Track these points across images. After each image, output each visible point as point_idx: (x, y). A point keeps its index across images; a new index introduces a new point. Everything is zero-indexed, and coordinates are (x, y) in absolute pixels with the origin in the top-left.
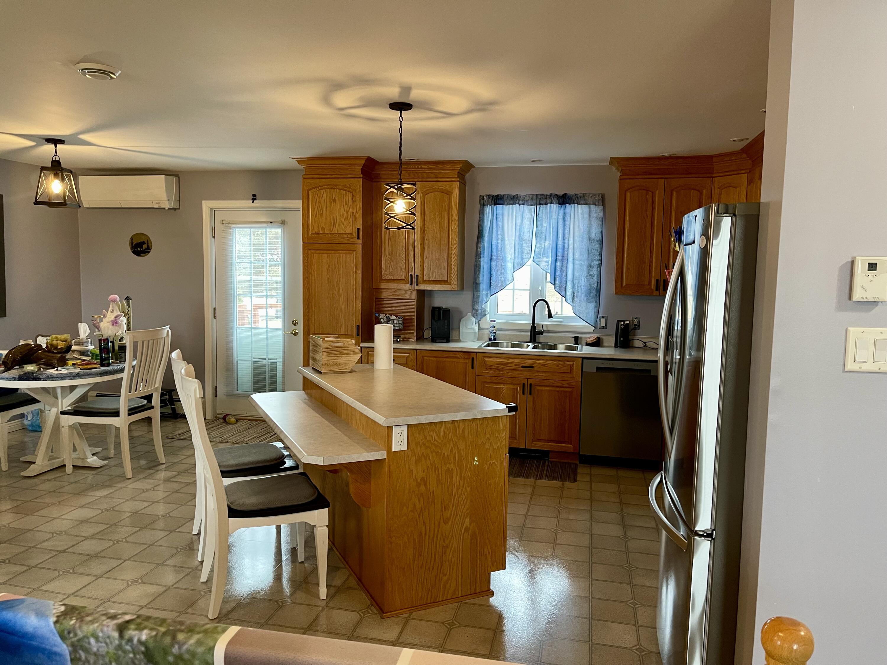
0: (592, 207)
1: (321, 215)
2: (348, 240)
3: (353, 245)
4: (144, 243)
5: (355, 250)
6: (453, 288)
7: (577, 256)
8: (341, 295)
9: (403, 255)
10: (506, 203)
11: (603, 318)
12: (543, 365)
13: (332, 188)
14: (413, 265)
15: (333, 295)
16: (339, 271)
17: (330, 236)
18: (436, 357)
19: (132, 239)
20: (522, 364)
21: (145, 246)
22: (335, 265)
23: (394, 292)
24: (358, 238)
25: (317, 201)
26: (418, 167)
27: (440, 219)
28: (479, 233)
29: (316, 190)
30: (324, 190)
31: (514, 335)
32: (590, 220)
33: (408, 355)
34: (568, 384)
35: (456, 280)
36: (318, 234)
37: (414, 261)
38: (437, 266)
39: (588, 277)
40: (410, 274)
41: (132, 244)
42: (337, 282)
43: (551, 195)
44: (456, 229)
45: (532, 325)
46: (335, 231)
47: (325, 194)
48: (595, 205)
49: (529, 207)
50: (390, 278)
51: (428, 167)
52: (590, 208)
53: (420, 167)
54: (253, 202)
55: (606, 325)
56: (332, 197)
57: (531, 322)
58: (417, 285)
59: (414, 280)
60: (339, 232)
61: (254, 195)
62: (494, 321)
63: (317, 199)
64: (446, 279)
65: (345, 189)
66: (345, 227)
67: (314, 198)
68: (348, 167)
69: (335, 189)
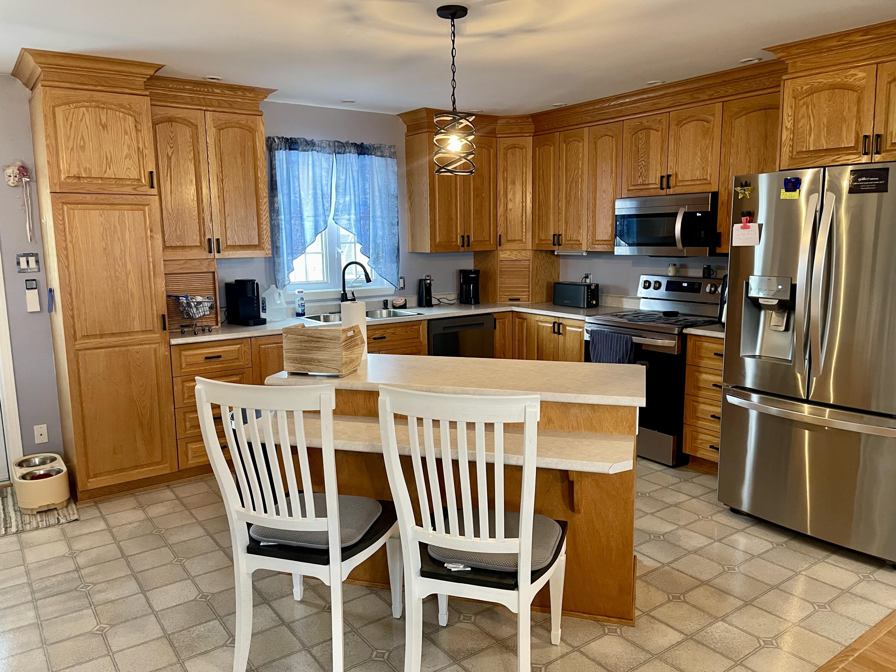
0: (389, 159)
1: (83, 148)
2: (135, 189)
3: (144, 197)
5: (148, 205)
6: (266, 254)
7: (378, 213)
8: (130, 272)
9: (194, 211)
10: (300, 149)
13: (98, 107)
14: (211, 225)
15: (115, 273)
16: (123, 235)
17: (100, 182)
20: (374, 335)
22: (115, 226)
23: (184, 264)
24: (152, 187)
25: (73, 126)
26: (208, 90)
27: (243, 165)
29: (67, 107)
30: (85, 109)
31: (321, 306)
32: (387, 174)
33: (239, 346)
35: (270, 243)
36: (79, 178)
37: (212, 220)
38: (243, 226)
39: (390, 236)
40: (207, 237)
42: (121, 253)
43: (347, 143)
44: (264, 177)
45: (342, 292)
46: (110, 174)
47: (87, 115)
48: (391, 158)
49: (326, 155)
50: (178, 244)
52: (386, 161)
53: (211, 90)
55: (404, 286)
56: (101, 120)
57: (342, 289)
58: (219, 252)
59: (214, 246)
60: (117, 177)
62: (302, 292)
63: (71, 123)
64: (257, 243)
65: (123, 110)
66: (127, 169)
67: (67, 119)
68: (124, 77)
69: (103, 108)
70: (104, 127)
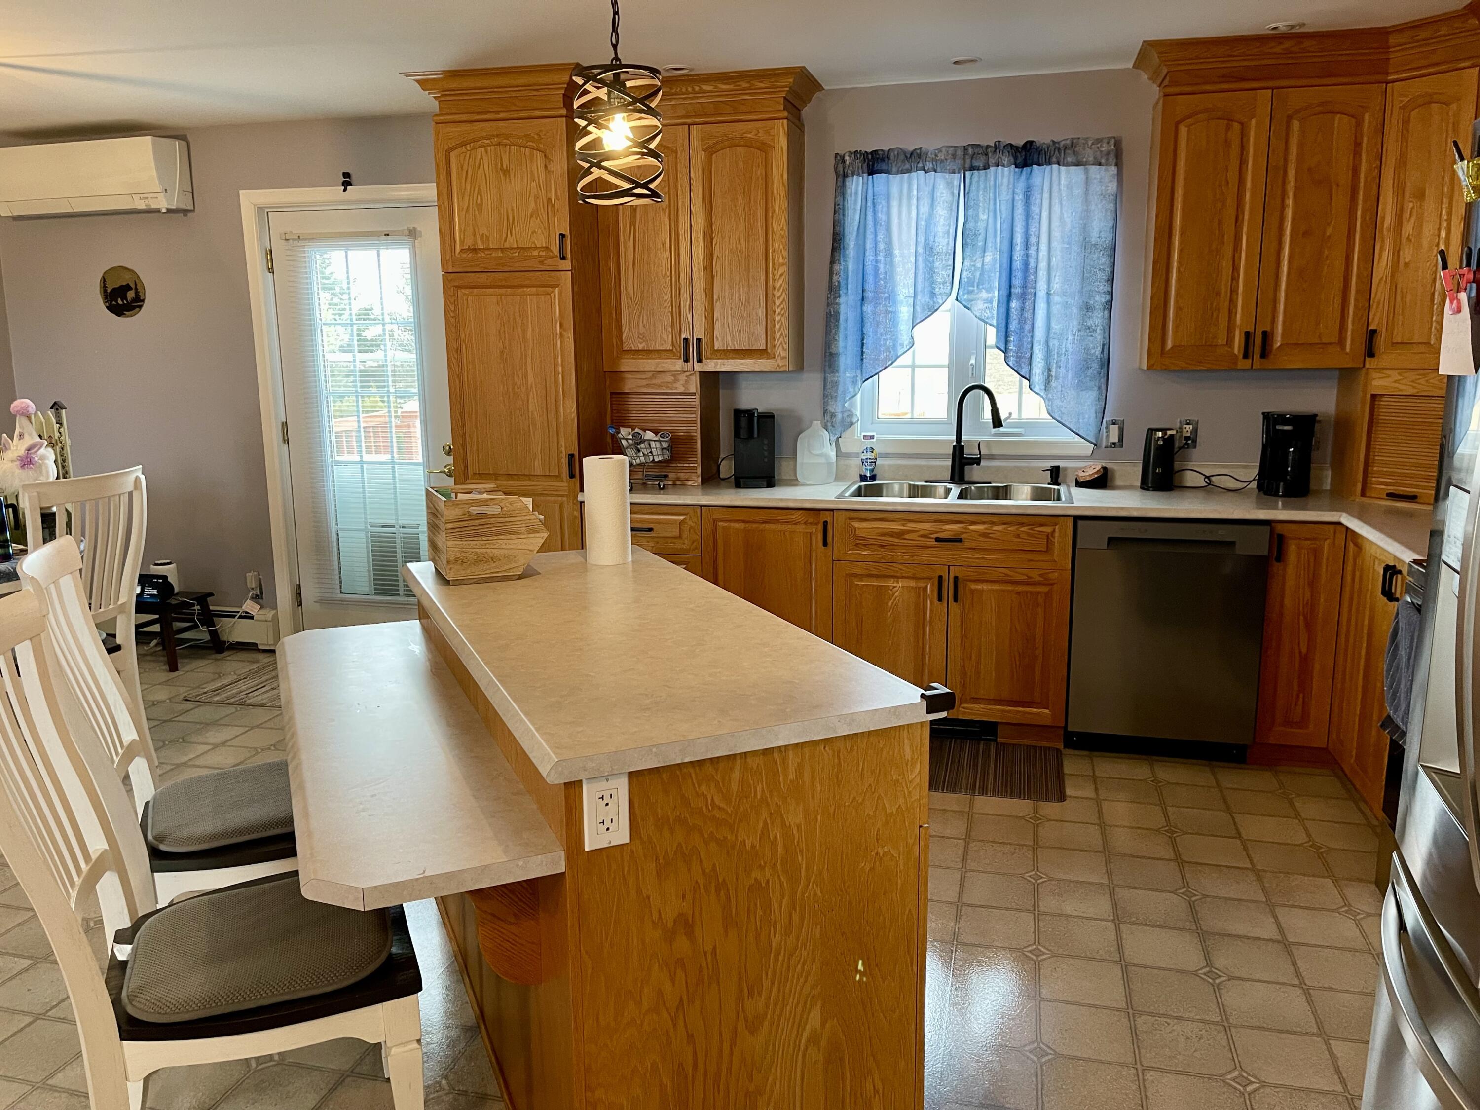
0: (1093, 169)
1: (480, 207)
2: (541, 263)
3: (553, 274)
4: (128, 288)
5: (558, 286)
6: (778, 366)
7: (1056, 286)
8: (531, 387)
9: (666, 294)
10: (894, 169)
11: (1114, 424)
12: (985, 535)
13: (499, 144)
14: (690, 316)
15: (513, 389)
16: (524, 331)
17: (500, 254)
18: (744, 522)
19: (104, 280)
20: (937, 532)
21: (131, 295)
22: (514, 319)
23: (651, 378)
24: (563, 258)
25: (469, 176)
26: (693, 89)
27: (747, 209)
28: (834, 240)
29: (464, 150)
30: (483, 149)
31: (916, 466)
32: (1087, 200)
33: (682, 518)
34: (1041, 575)
35: (786, 347)
36: (475, 250)
37: (691, 308)
38: (742, 317)
39: (1082, 333)
40: (683, 337)
41: (105, 291)
42: (521, 358)
43: (997, 146)
44: (782, 229)
45: (955, 444)
46: (511, 242)
47: (485, 158)
48: (1100, 164)
49: (947, 175)
50: (641, 347)
51: (716, 87)
52: (1087, 172)
53: (697, 89)
54: (345, 190)
55: (1121, 439)
56: (502, 165)
57: (954, 437)
58: (699, 361)
59: (693, 350)
60: (520, 246)
61: (346, 175)
62: (872, 437)
63: (467, 172)
64: (763, 347)
65: (531, 143)
66: (533, 233)
67: (462, 167)
68: (535, 93)
69: (506, 145)
70: (506, 172)
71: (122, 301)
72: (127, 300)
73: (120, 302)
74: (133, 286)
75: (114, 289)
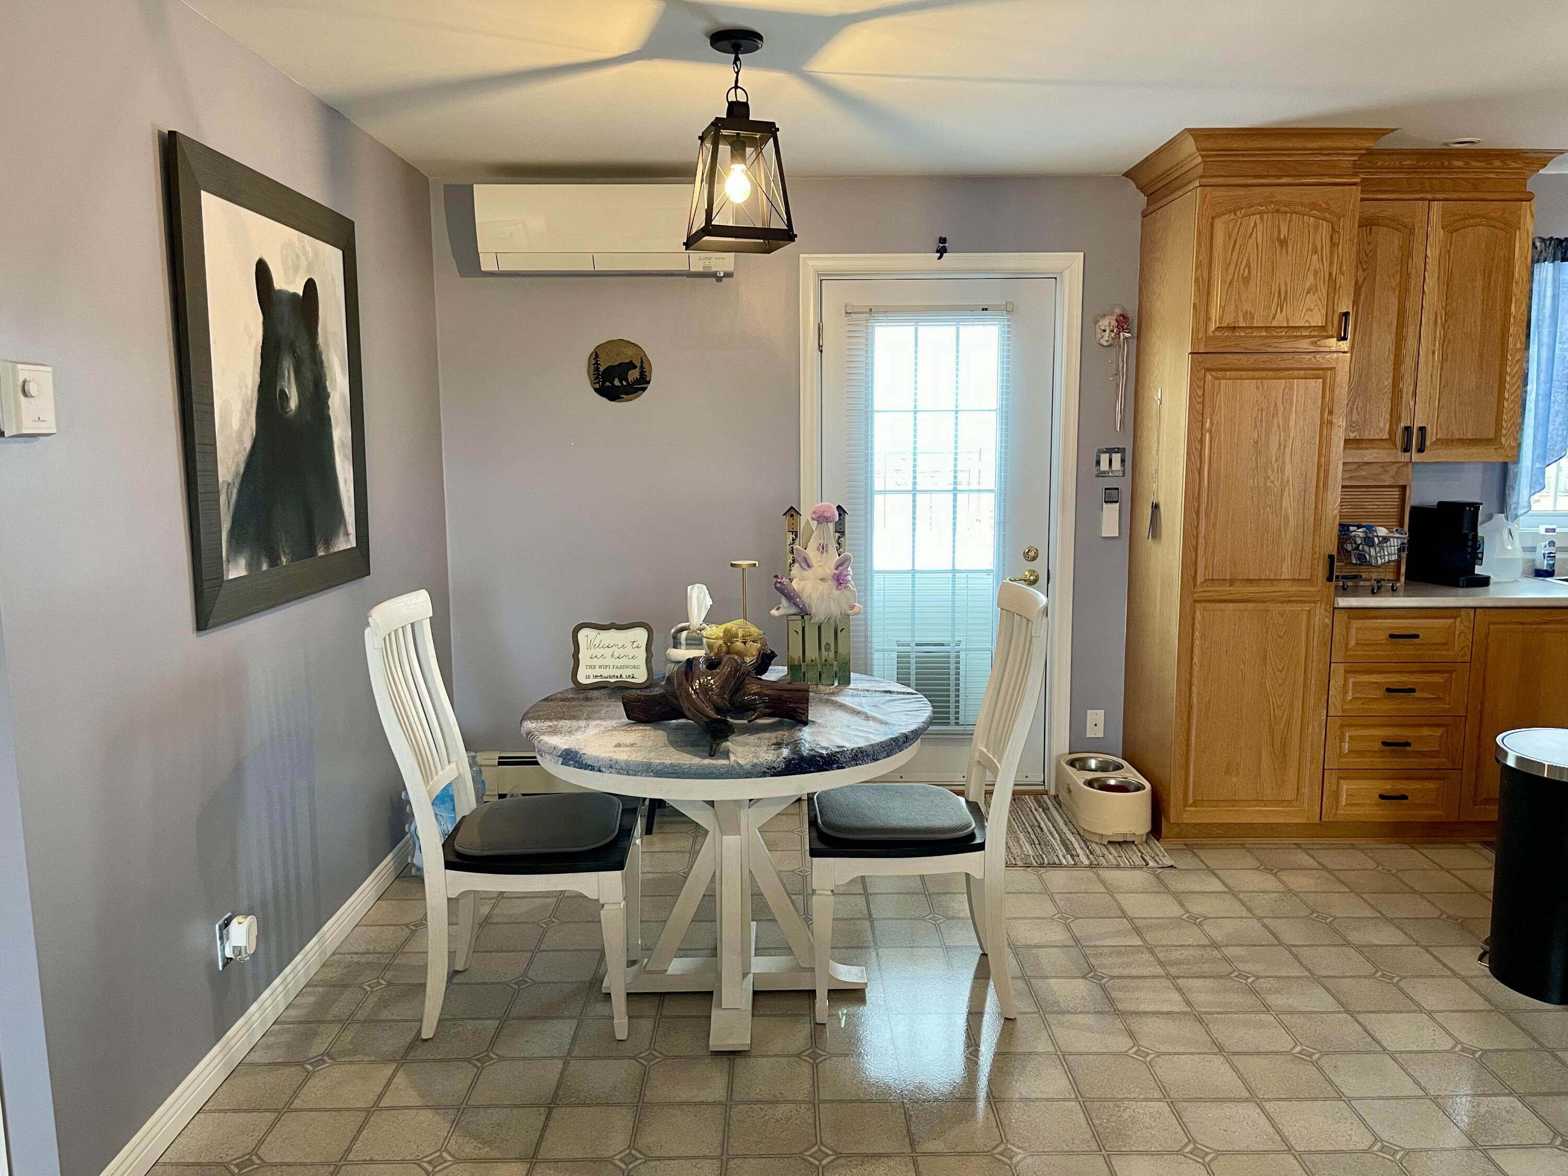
1: (1246, 280)
2: (1312, 343)
3: (1329, 356)
5: (1332, 369)
6: (1506, 456)
9: (1387, 379)
13: (1278, 211)
14: (1412, 403)
15: (1265, 483)
17: (1264, 334)
19: (596, 355)
21: (633, 375)
22: (1276, 405)
23: (1355, 470)
24: (1343, 338)
25: (1237, 246)
27: (1486, 290)
29: (1233, 216)
30: (1258, 216)
33: (1452, 621)
36: (1234, 328)
37: (1415, 394)
38: (1471, 404)
40: (1404, 424)
42: (1279, 448)
46: (1280, 319)
47: (1259, 226)
50: (1352, 435)
51: (1467, 163)
53: (1446, 163)
54: (940, 258)
56: (1279, 233)
58: (1421, 450)
59: (1413, 440)
60: (1290, 324)
61: (943, 240)
62: (1554, 530)
63: (1236, 241)
64: (1491, 436)
65: (1315, 212)
66: (1307, 310)
67: (1230, 236)
68: (1324, 158)
69: (1286, 213)
70: (1283, 243)
71: (621, 383)
72: (627, 381)
73: (617, 382)
74: (638, 364)
75: (608, 369)
